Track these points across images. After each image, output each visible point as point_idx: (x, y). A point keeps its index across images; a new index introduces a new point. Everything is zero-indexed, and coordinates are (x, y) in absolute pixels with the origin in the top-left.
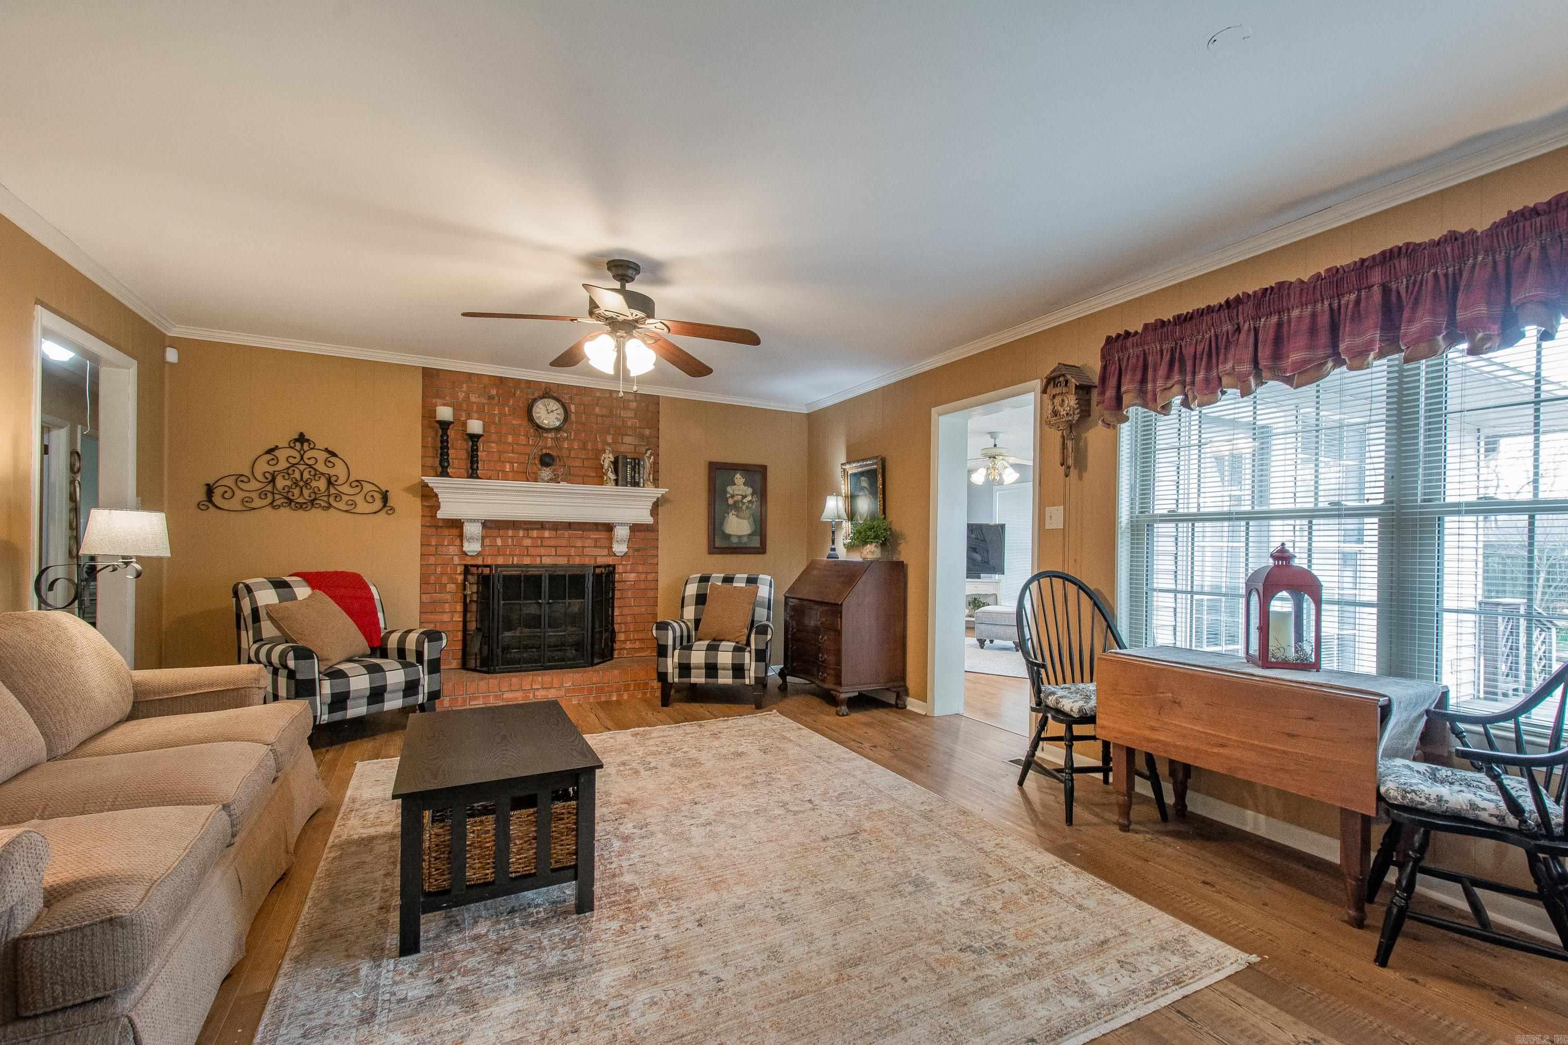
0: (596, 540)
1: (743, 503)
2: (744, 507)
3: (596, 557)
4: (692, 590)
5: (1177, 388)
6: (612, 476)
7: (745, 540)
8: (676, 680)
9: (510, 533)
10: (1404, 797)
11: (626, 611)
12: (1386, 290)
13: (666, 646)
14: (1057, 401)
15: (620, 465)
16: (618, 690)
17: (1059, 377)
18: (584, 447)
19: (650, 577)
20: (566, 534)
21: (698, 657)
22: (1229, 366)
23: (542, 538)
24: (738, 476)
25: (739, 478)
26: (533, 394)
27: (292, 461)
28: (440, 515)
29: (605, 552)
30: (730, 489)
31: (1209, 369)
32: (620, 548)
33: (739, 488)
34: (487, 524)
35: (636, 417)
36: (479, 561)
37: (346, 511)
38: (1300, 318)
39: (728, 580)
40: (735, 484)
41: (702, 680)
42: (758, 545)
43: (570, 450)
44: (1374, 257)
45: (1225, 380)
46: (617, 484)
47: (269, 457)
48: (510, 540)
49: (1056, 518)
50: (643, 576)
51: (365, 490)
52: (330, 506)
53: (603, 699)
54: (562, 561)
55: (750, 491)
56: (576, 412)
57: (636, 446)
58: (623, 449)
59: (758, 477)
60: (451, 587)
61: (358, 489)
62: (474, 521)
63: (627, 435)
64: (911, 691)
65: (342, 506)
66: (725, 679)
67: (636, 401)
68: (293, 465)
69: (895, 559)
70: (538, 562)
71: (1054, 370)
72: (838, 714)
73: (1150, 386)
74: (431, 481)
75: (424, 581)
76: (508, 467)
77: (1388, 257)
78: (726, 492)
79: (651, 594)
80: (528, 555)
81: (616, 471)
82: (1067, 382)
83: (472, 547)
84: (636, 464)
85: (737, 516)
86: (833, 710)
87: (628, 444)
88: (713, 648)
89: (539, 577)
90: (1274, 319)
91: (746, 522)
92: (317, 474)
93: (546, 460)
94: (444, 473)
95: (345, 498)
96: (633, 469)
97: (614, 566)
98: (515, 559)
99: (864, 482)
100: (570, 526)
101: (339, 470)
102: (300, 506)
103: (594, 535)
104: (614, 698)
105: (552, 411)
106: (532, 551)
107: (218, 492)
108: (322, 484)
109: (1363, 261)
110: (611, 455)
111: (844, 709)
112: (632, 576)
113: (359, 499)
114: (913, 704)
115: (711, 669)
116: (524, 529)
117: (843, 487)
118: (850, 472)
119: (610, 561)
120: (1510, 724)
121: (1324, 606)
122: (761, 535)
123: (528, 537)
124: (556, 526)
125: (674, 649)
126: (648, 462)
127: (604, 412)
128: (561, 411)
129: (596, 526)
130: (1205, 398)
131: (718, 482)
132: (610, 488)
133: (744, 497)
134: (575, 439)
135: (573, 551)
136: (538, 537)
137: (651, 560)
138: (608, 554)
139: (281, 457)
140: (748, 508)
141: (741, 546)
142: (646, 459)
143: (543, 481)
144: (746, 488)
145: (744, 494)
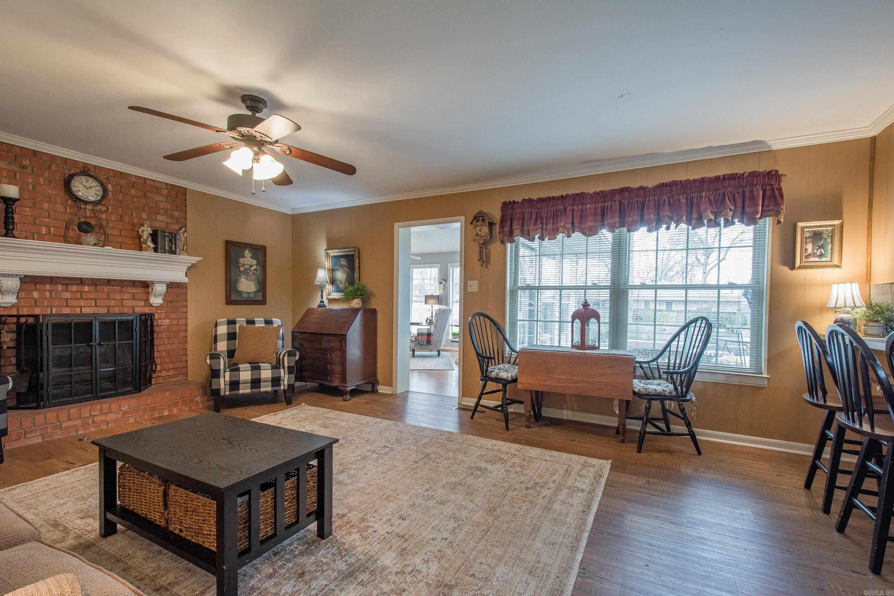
0: (134, 294)
1: (251, 271)
2: (251, 273)
3: (134, 308)
4: (223, 330)
5: (540, 230)
6: (152, 245)
7: (252, 295)
8: (227, 393)
9: (48, 287)
10: (646, 391)
11: (161, 348)
12: (620, 203)
13: (219, 370)
14: (478, 228)
15: (158, 237)
16: (169, 407)
17: (479, 217)
18: (121, 218)
19: (181, 322)
20: (106, 289)
21: (245, 375)
22: (563, 224)
23: (81, 292)
24: (247, 251)
25: (247, 253)
26: (70, 170)
29: (142, 303)
30: (241, 260)
31: (553, 224)
32: (156, 301)
33: (248, 260)
35: (167, 201)
36: (16, 312)
38: (590, 208)
39: (251, 322)
41: (249, 391)
42: (261, 299)
43: (107, 220)
44: (618, 189)
45: (560, 229)
46: (156, 252)
48: (48, 294)
49: (474, 286)
50: (175, 322)
53: (157, 415)
54: (104, 310)
55: (255, 262)
56: (113, 191)
57: (167, 223)
58: (157, 225)
59: (260, 254)
62: (12, 276)
63: (159, 214)
64: (380, 383)
66: (266, 388)
67: (167, 189)
69: (367, 308)
70: (78, 311)
71: (478, 213)
72: (344, 400)
73: (526, 228)
76: (44, 230)
77: (622, 191)
78: (238, 262)
79: (182, 334)
80: (67, 306)
81: (155, 241)
82: (483, 220)
84: (173, 238)
85: (246, 279)
86: (340, 399)
87: (163, 221)
88: (256, 368)
89: (90, 325)
90: (580, 207)
91: (252, 283)
93: (86, 227)
96: (170, 241)
97: (151, 315)
99: (343, 262)
100: (109, 282)
103: (133, 290)
104: (166, 414)
105: (91, 187)
106: (75, 303)
109: (613, 190)
110: (149, 229)
111: (348, 396)
112: (166, 322)
114: (382, 389)
115: (256, 382)
116: (62, 284)
117: (326, 264)
118: (332, 255)
119: (147, 310)
120: (655, 363)
121: (601, 325)
122: (263, 292)
123: (67, 290)
124: (95, 282)
125: (225, 372)
126: (182, 237)
127: (139, 193)
128: (99, 188)
129: (134, 283)
130: (552, 237)
131: (232, 255)
132: (150, 254)
133: (251, 266)
134: (112, 213)
135: (112, 303)
136: (77, 291)
137: (181, 310)
138: (145, 305)
140: (254, 274)
141: (248, 299)
142: (181, 234)
143: (89, 244)
144: (253, 260)
145: (251, 264)
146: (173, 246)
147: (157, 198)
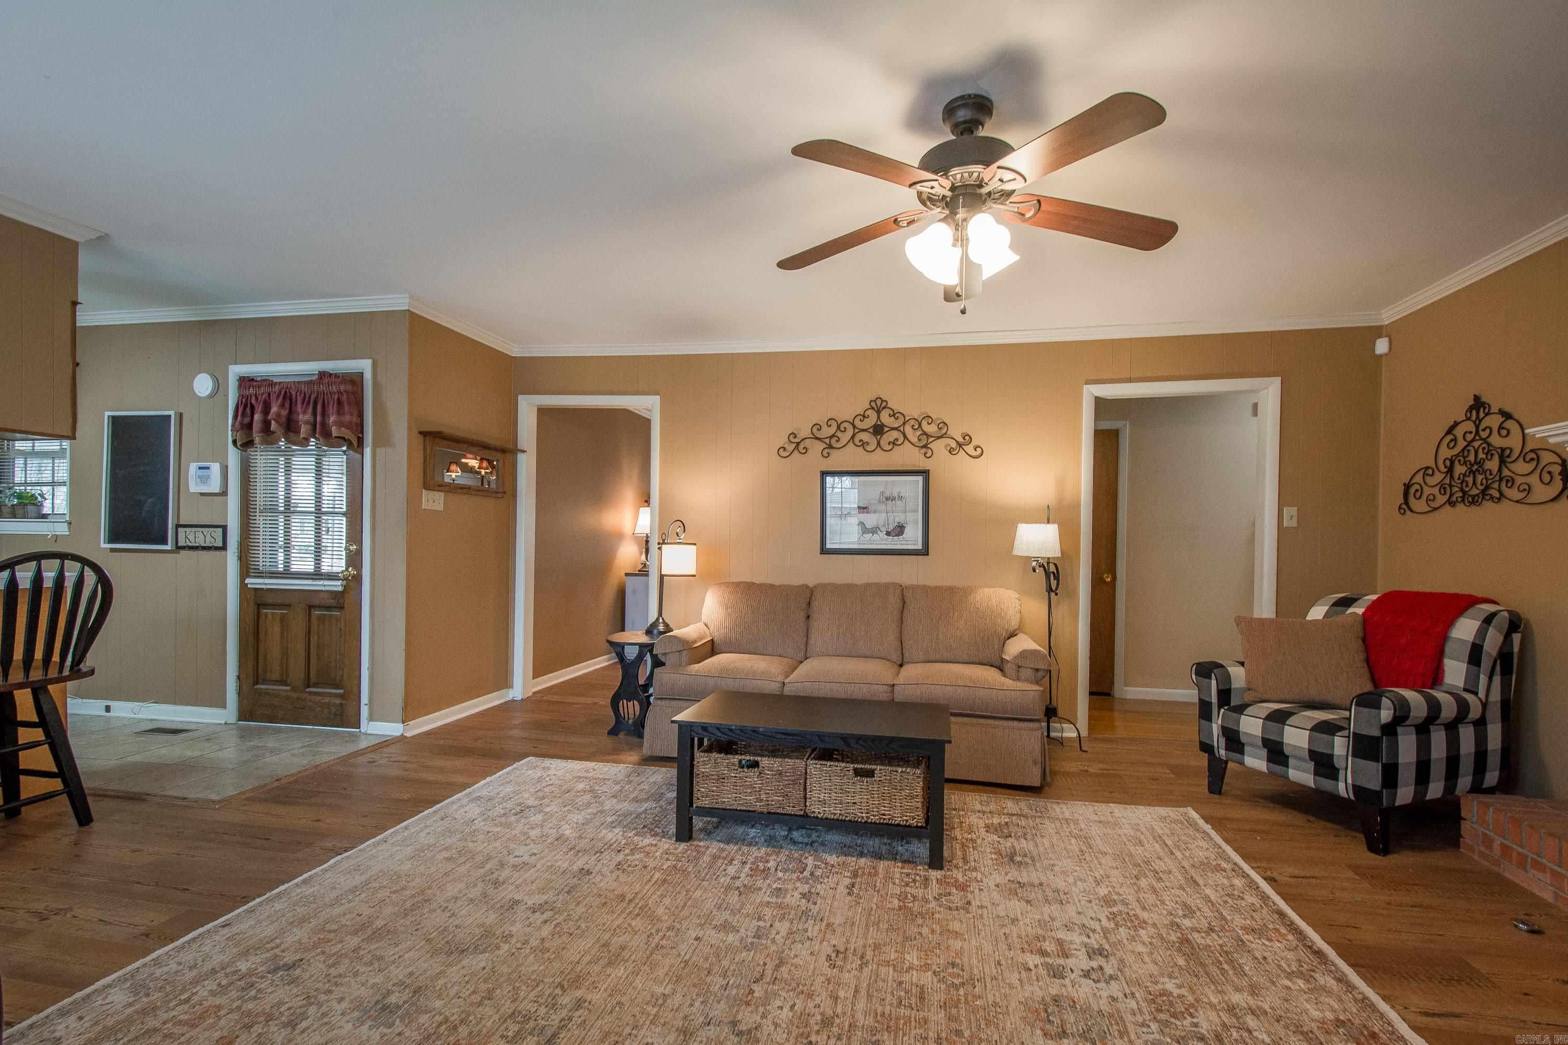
27: (1469, 437)
37: (1517, 502)
47: (1450, 437)
51: (1543, 462)
52: (1502, 495)
61: (1534, 464)
65: (1513, 494)
68: (1470, 444)
92: (1492, 450)
95: (1519, 480)
101: (1512, 441)
102: (1473, 500)
107: (1412, 491)
108: (1493, 465)
113: (1534, 480)
139: (1460, 436)
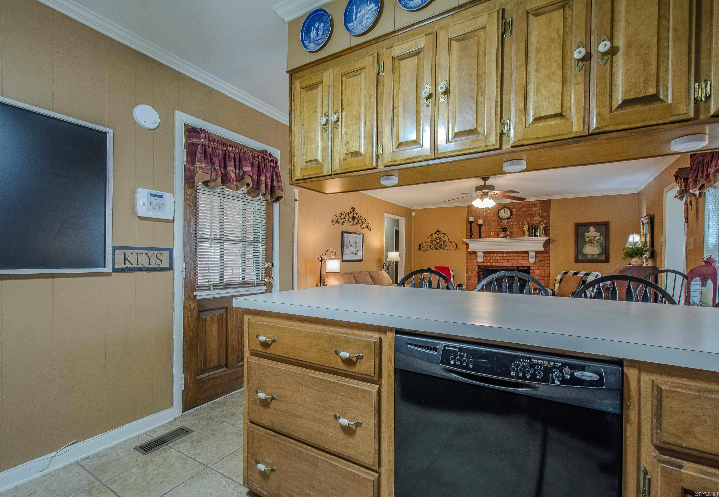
0: (523, 257)
1: (595, 240)
2: (595, 242)
3: (523, 263)
4: (559, 276)
6: (527, 233)
7: (596, 257)
9: (492, 255)
15: (530, 228)
18: (518, 223)
19: (546, 272)
20: (511, 255)
23: (503, 257)
25: (592, 229)
26: (498, 210)
27: (436, 237)
28: (469, 250)
29: (526, 261)
30: (587, 234)
32: (532, 260)
33: (592, 233)
34: (484, 253)
35: (540, 209)
36: (482, 265)
37: (448, 250)
39: (576, 273)
40: (589, 232)
43: (513, 225)
46: (529, 236)
47: (431, 236)
48: (492, 258)
49: (691, 243)
50: (543, 271)
51: (452, 244)
52: (444, 249)
55: (599, 234)
56: (515, 212)
58: (534, 222)
59: (604, 228)
60: (474, 272)
61: (450, 244)
62: (480, 251)
63: (536, 217)
65: (447, 248)
67: (540, 203)
68: (436, 238)
74: (467, 240)
75: (467, 270)
76: (491, 234)
78: (585, 235)
81: (529, 232)
83: (480, 260)
85: (591, 246)
87: (536, 220)
91: (596, 248)
92: (441, 240)
93: (504, 230)
94: (471, 237)
95: (448, 246)
96: (535, 230)
97: (529, 267)
98: (494, 264)
100: (513, 252)
101: (446, 239)
102: (438, 249)
103: (522, 255)
105: (505, 212)
106: (500, 261)
107: (422, 246)
108: (442, 243)
110: (527, 225)
112: (538, 271)
113: (451, 246)
116: (497, 254)
117: (641, 229)
118: (644, 222)
119: (528, 265)
122: (606, 254)
123: (498, 256)
124: (507, 253)
127: (526, 209)
128: (509, 212)
129: (523, 252)
131: (580, 232)
132: (526, 238)
133: (595, 237)
134: (515, 221)
135: (514, 261)
136: (501, 257)
137: (546, 265)
138: (528, 263)
139: (434, 237)
140: (597, 242)
141: (592, 259)
142: (541, 226)
143: (500, 237)
144: (596, 233)
145: (595, 236)
146: (537, 232)
147: (535, 209)
